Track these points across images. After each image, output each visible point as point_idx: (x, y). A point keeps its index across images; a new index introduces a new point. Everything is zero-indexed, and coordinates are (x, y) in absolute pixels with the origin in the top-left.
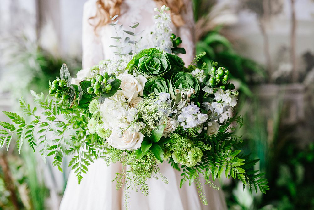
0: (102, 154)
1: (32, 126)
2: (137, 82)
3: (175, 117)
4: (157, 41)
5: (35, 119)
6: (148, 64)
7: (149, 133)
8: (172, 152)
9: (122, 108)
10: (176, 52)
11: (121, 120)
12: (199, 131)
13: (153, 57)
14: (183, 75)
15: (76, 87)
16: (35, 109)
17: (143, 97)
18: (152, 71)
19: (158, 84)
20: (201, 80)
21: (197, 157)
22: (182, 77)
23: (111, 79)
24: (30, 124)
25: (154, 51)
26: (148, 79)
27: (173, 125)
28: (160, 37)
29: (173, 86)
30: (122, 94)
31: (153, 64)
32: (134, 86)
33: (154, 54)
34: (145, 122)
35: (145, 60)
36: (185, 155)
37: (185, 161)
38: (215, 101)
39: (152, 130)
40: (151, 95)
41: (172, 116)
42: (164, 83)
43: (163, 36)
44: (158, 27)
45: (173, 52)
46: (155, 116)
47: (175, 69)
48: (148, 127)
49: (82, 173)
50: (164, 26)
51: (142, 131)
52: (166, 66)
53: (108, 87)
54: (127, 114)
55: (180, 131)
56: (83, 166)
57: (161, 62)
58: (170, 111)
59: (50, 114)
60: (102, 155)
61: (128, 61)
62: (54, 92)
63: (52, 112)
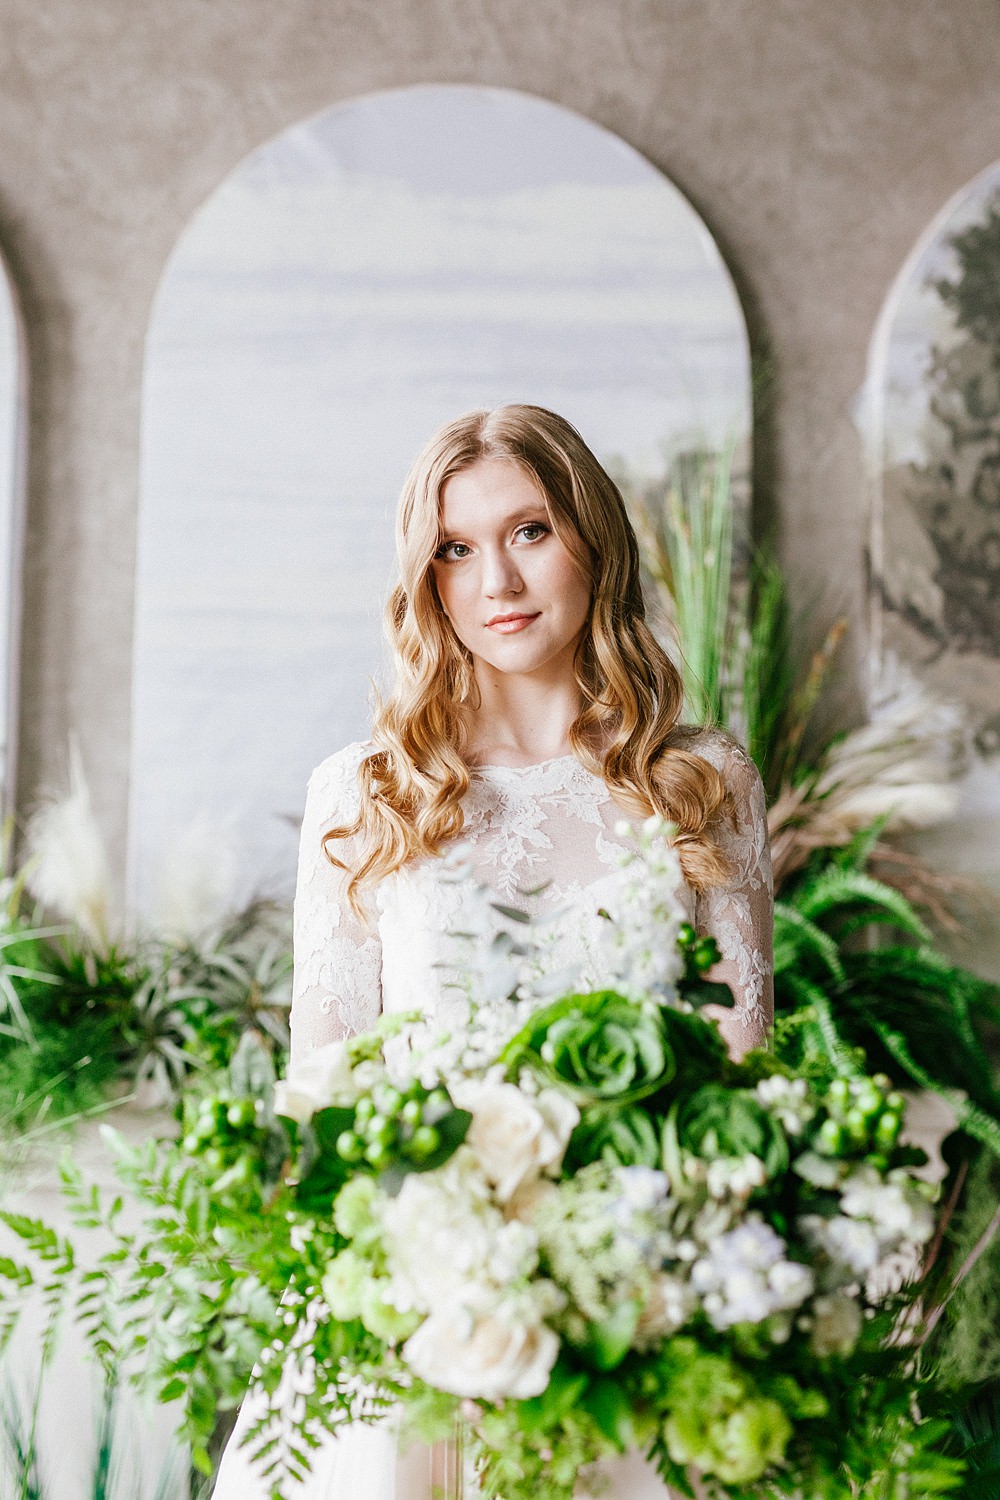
0: (369, 1403)
1: (100, 1275)
2: (536, 1122)
3: (681, 1270)
4: (621, 953)
5: (116, 1247)
6: (584, 1051)
7: (576, 1330)
8: (665, 1414)
9: (473, 1224)
10: (695, 998)
11: (470, 1274)
12: (779, 1334)
13: (606, 1022)
14: (721, 1100)
15: (289, 1124)
16: (118, 1204)
17: (557, 1181)
18: (596, 1079)
19: (620, 1132)
20: (793, 1125)
21: (764, 1441)
22: (715, 1110)
23: (436, 1106)
24: (94, 1268)
25: (609, 998)
26: (583, 1110)
27: (673, 1305)
28: (633, 940)
29: (681, 1142)
30: (475, 1166)
31: (603, 1050)
32: (525, 1139)
33: (609, 1011)
34: (565, 1287)
35: (572, 1034)
36: (715, 1430)
37: (718, 1455)
38: (845, 1214)
39: (589, 1324)
40: (590, 1174)
41: (671, 1265)
42: (644, 1127)
43: (646, 935)
44: (629, 900)
45: (683, 998)
46: (605, 1265)
47: (690, 1072)
48: (572, 1307)
49: (290, 1481)
50: (652, 898)
51: (549, 1321)
52: (655, 1062)
53: (426, 1139)
54: (493, 1250)
55: (700, 1331)
56: (295, 1452)
57: (637, 1045)
58: (665, 1245)
59: (172, 1226)
60: (369, 1410)
61: (503, 1029)
62: (206, 1143)
63: (181, 1218)
